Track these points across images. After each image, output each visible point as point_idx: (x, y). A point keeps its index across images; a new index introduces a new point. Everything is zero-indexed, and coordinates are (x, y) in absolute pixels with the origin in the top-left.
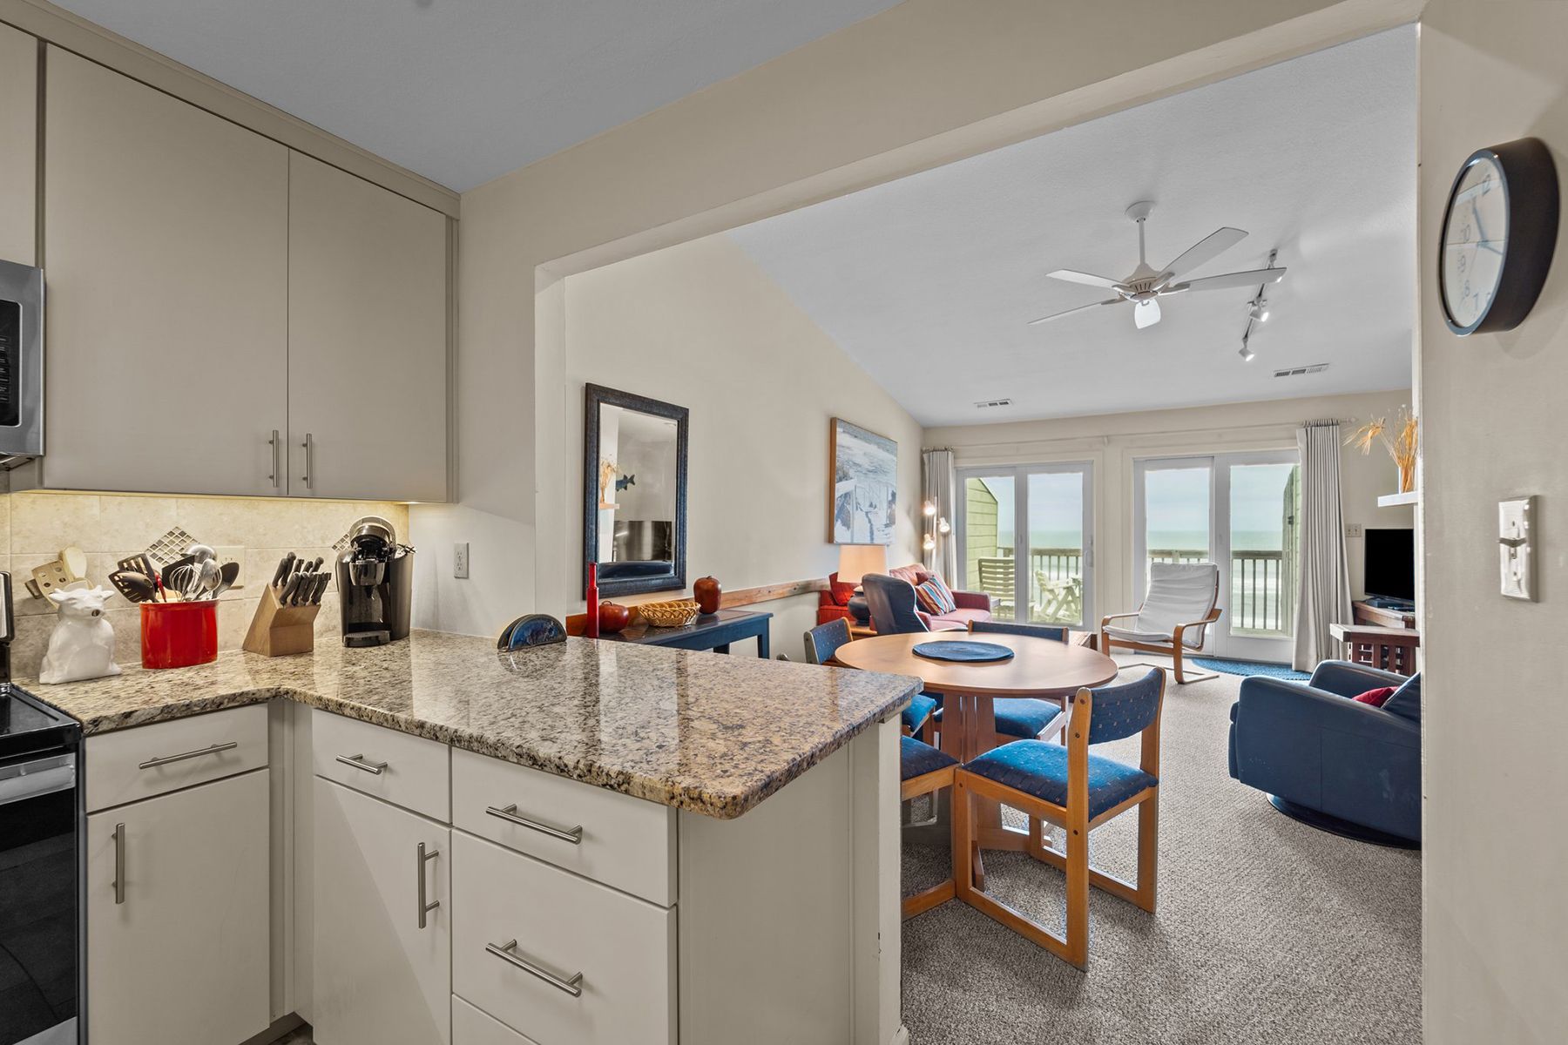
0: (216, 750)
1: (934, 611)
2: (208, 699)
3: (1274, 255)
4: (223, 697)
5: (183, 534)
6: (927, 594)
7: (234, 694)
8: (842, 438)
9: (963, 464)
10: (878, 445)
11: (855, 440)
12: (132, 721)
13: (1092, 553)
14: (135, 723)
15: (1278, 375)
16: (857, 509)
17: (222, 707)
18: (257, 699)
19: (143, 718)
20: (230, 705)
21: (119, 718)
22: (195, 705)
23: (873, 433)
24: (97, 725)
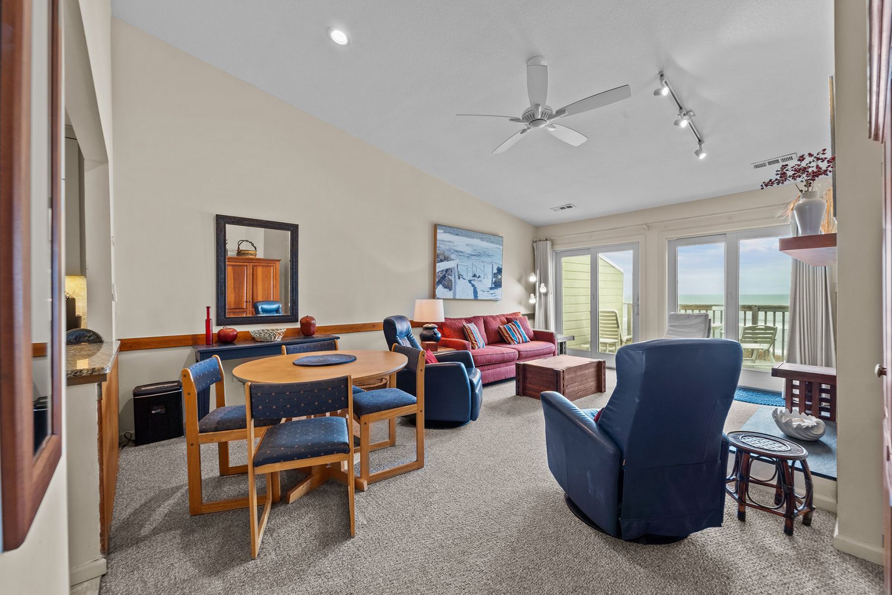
1: (509, 341)
3: (662, 75)
6: (506, 331)
8: (441, 235)
9: (558, 248)
10: (482, 239)
11: (457, 237)
13: (638, 305)
15: (757, 167)
16: (459, 278)
23: (474, 231)
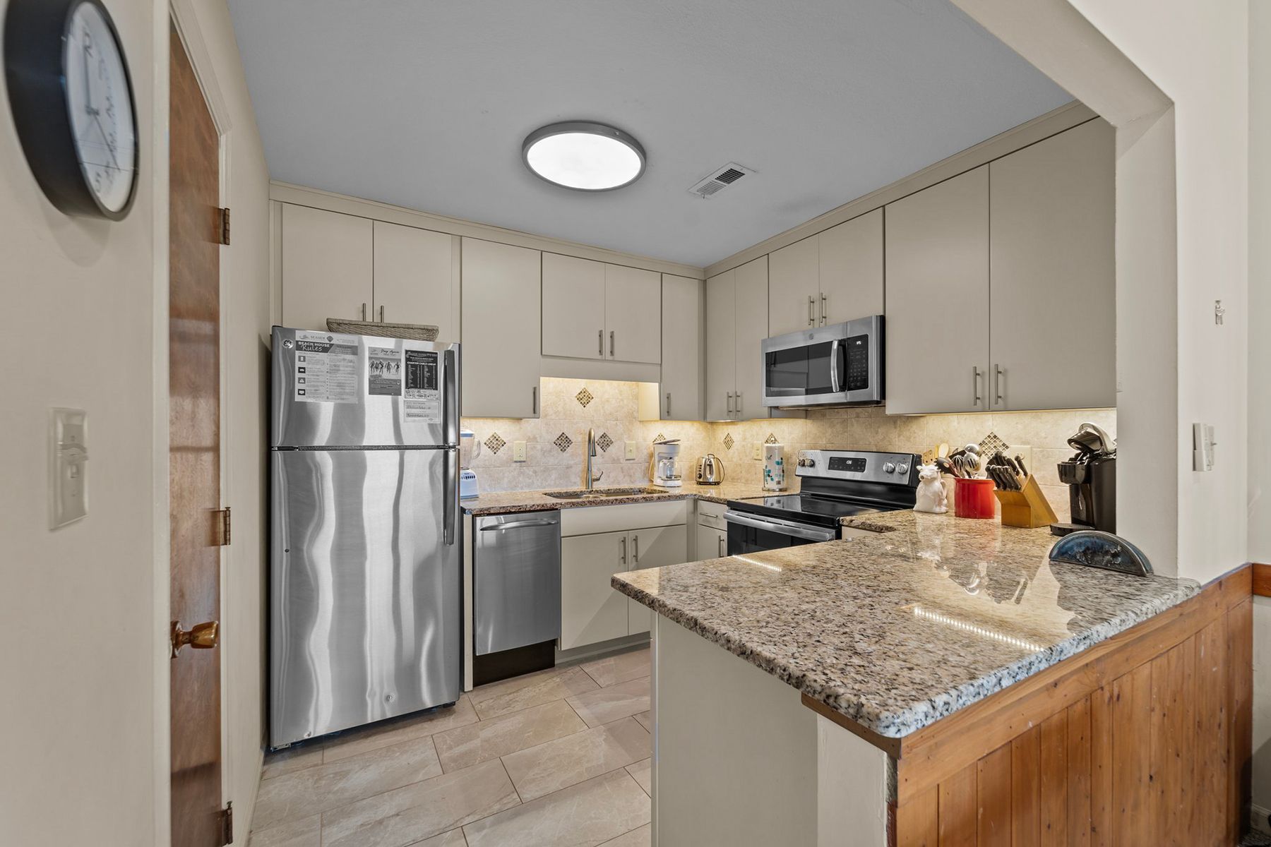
5: (995, 437)
21: (863, 524)
24: (843, 522)
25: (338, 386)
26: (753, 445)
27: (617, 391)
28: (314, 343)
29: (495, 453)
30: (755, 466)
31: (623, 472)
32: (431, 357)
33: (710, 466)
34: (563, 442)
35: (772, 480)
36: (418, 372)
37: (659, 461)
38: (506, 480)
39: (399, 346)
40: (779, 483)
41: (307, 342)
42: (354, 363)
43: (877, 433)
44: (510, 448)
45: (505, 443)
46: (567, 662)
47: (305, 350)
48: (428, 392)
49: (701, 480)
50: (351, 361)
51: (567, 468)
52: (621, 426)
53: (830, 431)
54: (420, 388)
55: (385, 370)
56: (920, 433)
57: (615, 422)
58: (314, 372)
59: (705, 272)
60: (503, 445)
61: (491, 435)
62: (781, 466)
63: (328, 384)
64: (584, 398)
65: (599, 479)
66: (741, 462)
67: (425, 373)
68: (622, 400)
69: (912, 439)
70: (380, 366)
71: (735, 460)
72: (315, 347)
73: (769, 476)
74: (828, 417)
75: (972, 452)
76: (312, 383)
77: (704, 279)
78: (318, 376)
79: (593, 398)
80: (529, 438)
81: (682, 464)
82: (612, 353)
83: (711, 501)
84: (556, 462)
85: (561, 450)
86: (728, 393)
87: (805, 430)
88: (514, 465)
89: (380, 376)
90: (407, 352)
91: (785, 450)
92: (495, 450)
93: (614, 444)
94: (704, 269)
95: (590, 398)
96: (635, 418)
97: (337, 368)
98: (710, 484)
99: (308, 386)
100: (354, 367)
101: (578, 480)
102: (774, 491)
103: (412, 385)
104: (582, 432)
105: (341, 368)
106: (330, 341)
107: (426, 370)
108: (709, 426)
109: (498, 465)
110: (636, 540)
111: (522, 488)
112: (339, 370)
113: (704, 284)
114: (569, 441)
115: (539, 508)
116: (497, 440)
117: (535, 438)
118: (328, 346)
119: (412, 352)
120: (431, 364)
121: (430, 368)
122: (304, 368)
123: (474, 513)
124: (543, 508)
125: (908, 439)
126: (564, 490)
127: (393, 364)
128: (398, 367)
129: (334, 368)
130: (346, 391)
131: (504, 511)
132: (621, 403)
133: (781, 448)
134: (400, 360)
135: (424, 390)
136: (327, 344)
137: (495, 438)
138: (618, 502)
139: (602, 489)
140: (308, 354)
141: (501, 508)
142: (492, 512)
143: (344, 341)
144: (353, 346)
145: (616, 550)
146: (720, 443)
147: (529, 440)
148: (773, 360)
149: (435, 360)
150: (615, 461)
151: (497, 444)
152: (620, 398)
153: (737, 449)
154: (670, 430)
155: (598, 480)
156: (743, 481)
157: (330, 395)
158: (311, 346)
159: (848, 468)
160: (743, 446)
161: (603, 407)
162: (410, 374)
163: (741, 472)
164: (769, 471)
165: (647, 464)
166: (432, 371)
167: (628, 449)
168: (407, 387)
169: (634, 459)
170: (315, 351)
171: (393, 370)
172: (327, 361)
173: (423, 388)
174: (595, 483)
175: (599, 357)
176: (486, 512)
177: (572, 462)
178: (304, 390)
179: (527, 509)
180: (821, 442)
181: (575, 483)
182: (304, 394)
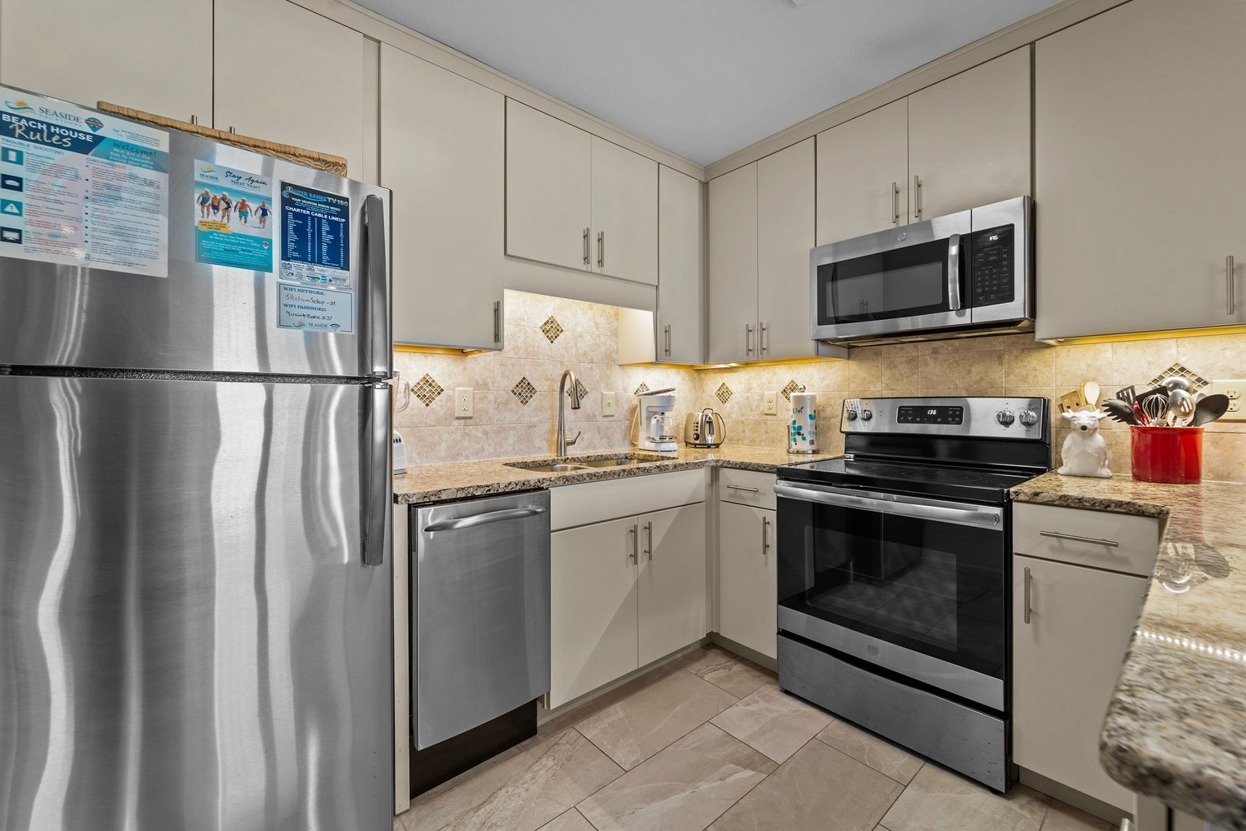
0: (1107, 544)
2: (1097, 499)
4: (1111, 501)
5: (1182, 369)
7: (1122, 502)
12: (1039, 499)
14: (1041, 501)
17: (1109, 509)
18: (1143, 512)
19: (1046, 499)
20: (1117, 510)
21: (1031, 494)
22: (1086, 501)
24: (1017, 495)
25: (116, 234)
26: (762, 397)
27: (592, 323)
28: (49, 125)
29: (427, 405)
30: (765, 424)
31: (599, 433)
32: (336, 205)
33: (710, 423)
34: (524, 390)
35: (804, 439)
36: (309, 230)
37: (649, 418)
38: (444, 445)
39: (268, 170)
40: (812, 442)
41: (28, 120)
42: (158, 187)
43: (969, 372)
44: (450, 398)
45: (442, 390)
46: (553, 721)
47: (21, 137)
48: (330, 272)
49: (698, 442)
50: (151, 184)
51: (530, 427)
52: (597, 370)
53: (888, 373)
54: (313, 261)
55: (234, 215)
56: (1044, 370)
57: (589, 366)
58: (48, 192)
59: (705, 171)
60: (439, 393)
61: (421, 377)
62: (814, 421)
63: (88, 224)
64: (552, 330)
65: (575, 442)
66: (743, 419)
67: (324, 234)
68: (599, 336)
69: (1030, 379)
70: (223, 205)
71: (734, 416)
72: (51, 135)
73: (799, 434)
74: (885, 355)
75: (1180, 388)
76: (42, 218)
77: (703, 180)
78: (57, 202)
79: (562, 331)
80: (477, 383)
81: (674, 420)
82: (601, 262)
83: (746, 469)
84: (515, 419)
85: (522, 402)
86: (747, 326)
87: (847, 373)
88: (456, 423)
89: (224, 226)
90: (284, 185)
91: (817, 401)
92: (428, 400)
93: (589, 395)
94: (705, 167)
95: (559, 330)
96: (614, 361)
97: (112, 193)
98: (709, 446)
99: (31, 223)
100: (157, 198)
101: (544, 444)
102: (804, 453)
103: (296, 254)
104: (549, 377)
105: (124, 195)
106: (94, 129)
107: (325, 228)
108: (695, 374)
109: (432, 423)
110: (649, 528)
111: (467, 457)
112: (121, 199)
113: (705, 187)
114: (531, 390)
115: (518, 488)
116: (430, 385)
117: (485, 384)
118: (89, 138)
119: (295, 187)
120: (336, 219)
121: (334, 227)
122: (19, 180)
123: (413, 500)
124: (524, 488)
125: (1024, 379)
126: (529, 459)
127: (253, 206)
128: (265, 213)
129: (105, 191)
130: (138, 246)
131: (463, 495)
132: (597, 339)
133: (813, 398)
134: (270, 200)
135: (322, 268)
136: (86, 134)
137: (427, 381)
138: (626, 473)
139: (579, 456)
140: (31, 149)
141: (458, 490)
142: (444, 497)
143: (132, 135)
144: (156, 152)
145: (622, 546)
146: (710, 396)
147: (477, 386)
148: (829, 275)
149: (344, 212)
150: (591, 418)
151: (430, 391)
152: (597, 333)
153: (738, 403)
154: (658, 379)
155: (573, 443)
156: (747, 441)
157: (94, 250)
158: (41, 131)
159: (933, 420)
160: (747, 398)
161: (575, 345)
162: (291, 232)
163: (744, 431)
164: (800, 428)
165: (627, 422)
166: (339, 232)
167: (606, 402)
168: (285, 256)
169: (613, 416)
170: (52, 145)
171: (254, 219)
172: (85, 172)
173: (320, 262)
174: (569, 448)
175: (584, 268)
176: (433, 498)
177: (536, 419)
178: (19, 232)
179: (500, 491)
180: (872, 389)
181: (540, 448)
182: (19, 241)
